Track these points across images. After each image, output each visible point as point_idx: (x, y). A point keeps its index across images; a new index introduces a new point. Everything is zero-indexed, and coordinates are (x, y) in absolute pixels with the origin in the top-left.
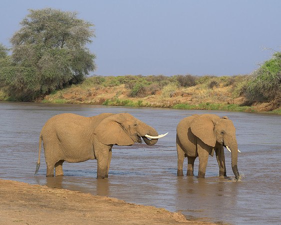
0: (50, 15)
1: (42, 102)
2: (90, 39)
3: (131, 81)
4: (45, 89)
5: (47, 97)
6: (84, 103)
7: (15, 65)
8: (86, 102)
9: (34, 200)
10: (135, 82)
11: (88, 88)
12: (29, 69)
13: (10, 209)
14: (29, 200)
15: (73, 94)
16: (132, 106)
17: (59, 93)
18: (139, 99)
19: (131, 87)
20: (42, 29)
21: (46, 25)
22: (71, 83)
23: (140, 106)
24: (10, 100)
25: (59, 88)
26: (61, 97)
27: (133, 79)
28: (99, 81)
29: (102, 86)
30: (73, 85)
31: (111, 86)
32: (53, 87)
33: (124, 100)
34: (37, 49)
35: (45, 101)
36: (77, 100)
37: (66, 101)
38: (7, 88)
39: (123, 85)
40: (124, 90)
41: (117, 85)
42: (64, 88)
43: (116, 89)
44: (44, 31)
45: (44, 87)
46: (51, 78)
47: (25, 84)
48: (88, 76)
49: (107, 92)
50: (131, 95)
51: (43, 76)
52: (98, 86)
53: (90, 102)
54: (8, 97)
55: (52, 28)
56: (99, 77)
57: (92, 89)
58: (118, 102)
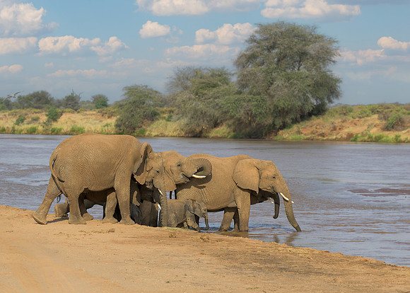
0: (283, 30)
1: (275, 138)
2: (333, 59)
3: (386, 110)
4: (279, 122)
5: (281, 132)
6: (328, 140)
7: (241, 93)
8: (330, 138)
9: (272, 262)
10: (391, 111)
11: (332, 120)
12: (258, 97)
13: (242, 274)
14: (265, 262)
15: (314, 128)
16: (387, 142)
17: (295, 127)
18: (397, 133)
19: (385, 118)
20: (273, 47)
21: (279, 42)
22: (310, 115)
23: (398, 141)
24: (235, 138)
25: (295, 121)
26: (299, 132)
27: (388, 108)
28: (346, 111)
29: (349, 118)
30: (313, 117)
31: (360, 118)
32: (288, 120)
33: (377, 135)
34: (268, 73)
35: (278, 138)
36: (319, 135)
37: (305, 137)
38: (231, 122)
39: (376, 116)
40: (378, 122)
41: (368, 116)
42: (302, 120)
43: (367, 120)
44: (276, 51)
45: (277, 120)
46: (286, 109)
47: (254, 116)
48: (332, 105)
49: (355, 124)
50: (387, 128)
51: (276, 107)
52: (344, 117)
53: (334, 137)
54: (232, 134)
55: (286, 46)
56: (345, 107)
57: (337, 121)
58: (370, 137)
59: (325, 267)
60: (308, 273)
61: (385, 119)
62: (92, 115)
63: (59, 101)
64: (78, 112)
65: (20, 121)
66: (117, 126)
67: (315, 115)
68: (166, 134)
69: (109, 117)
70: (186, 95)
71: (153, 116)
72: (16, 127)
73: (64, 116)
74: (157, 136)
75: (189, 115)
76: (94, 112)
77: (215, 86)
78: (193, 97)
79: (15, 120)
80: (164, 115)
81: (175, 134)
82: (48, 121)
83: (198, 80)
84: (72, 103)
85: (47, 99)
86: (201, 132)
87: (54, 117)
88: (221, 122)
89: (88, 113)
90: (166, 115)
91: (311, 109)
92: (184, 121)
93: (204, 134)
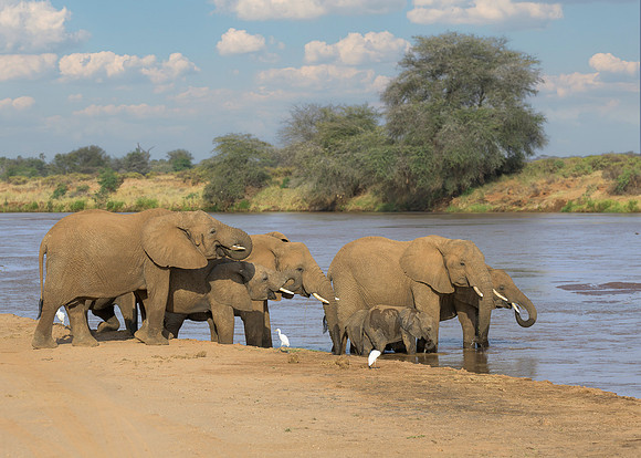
0: (455, 45)
1: (447, 210)
2: (532, 88)
3: (615, 164)
4: (452, 186)
5: (454, 200)
6: (526, 210)
7: (393, 142)
8: (530, 208)
9: (444, 396)
10: (622, 165)
11: (533, 180)
12: (419, 148)
13: (399, 415)
14: (434, 397)
15: (505, 193)
16: (617, 212)
17: (477, 193)
18: (631, 198)
19: (614, 176)
20: (440, 72)
21: (449, 65)
22: (499, 173)
23: (633, 210)
24: (386, 210)
25: (477, 183)
26: (482, 200)
27: (617, 161)
28: (553, 166)
29: (558, 177)
30: (504, 176)
31: (576, 176)
32: (466, 182)
33: (601, 202)
34: (433, 111)
35: (451, 209)
37: (493, 207)
38: (379, 187)
39: (599, 173)
40: (602, 182)
41: (586, 173)
42: (487, 182)
43: (586, 180)
44: (445, 77)
45: (448, 182)
46: (462, 166)
47: (413, 178)
48: (532, 158)
49: (568, 186)
50: (616, 191)
51: (447, 162)
52: (551, 176)
53: (536, 207)
54: (381, 205)
55: (460, 70)
56: (552, 160)
57: (539, 182)
58: (590, 206)
59: (526, 402)
60: (499, 412)
61: (614, 178)
62: (168, 180)
63: (118, 161)
64: (148, 177)
65: (60, 192)
66: (206, 196)
67: (506, 173)
68: (282, 207)
69: (194, 184)
70: (309, 148)
71: (260, 181)
72: (55, 202)
73: (125, 183)
74: (268, 210)
75: (316, 179)
76: (172, 177)
77: (353, 133)
78: (321, 150)
79: (51, 191)
80: (278, 179)
81: (295, 207)
82: (103, 192)
83: (327, 125)
84: (138, 164)
85: (99, 158)
86: (334, 203)
87: (111, 186)
88: (364, 187)
89: (162, 178)
90: (280, 179)
91: (500, 164)
92: (308, 187)
93: (338, 207)
